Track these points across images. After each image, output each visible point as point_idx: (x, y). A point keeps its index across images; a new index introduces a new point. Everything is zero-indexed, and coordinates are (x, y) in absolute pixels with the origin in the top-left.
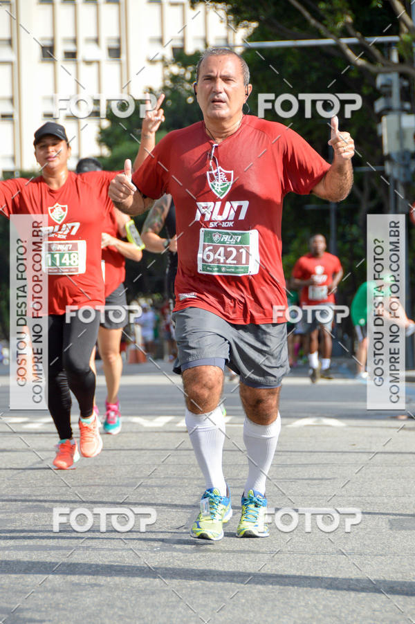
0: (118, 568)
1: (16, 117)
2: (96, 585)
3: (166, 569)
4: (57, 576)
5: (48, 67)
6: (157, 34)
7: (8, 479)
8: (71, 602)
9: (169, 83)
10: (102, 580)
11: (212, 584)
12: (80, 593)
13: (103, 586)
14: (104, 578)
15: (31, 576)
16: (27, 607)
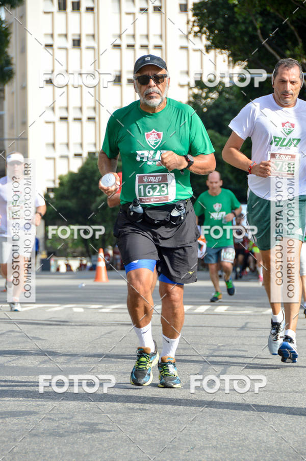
0: (157, 399)
1: (97, 119)
2: (143, 409)
3: (187, 400)
4: (119, 404)
5: (117, 88)
6: (185, 69)
7: (90, 343)
8: (128, 419)
9: (192, 99)
10: (147, 406)
11: (216, 410)
12: (133, 414)
13: (148, 410)
14: (149, 405)
15: (104, 403)
16: (101, 422)
